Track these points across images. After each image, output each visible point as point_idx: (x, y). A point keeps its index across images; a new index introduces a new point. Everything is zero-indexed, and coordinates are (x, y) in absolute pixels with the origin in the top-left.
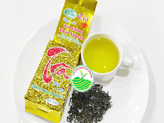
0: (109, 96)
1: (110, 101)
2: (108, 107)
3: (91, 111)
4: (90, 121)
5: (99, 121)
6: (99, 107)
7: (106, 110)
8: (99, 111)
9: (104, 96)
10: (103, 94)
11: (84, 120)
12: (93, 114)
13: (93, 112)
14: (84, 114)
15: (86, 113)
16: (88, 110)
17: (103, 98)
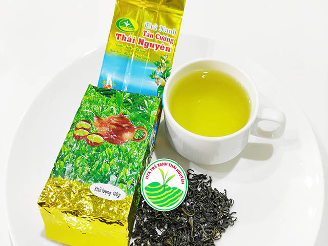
0: (229, 199)
1: (232, 210)
2: (227, 223)
3: (186, 232)
6: (204, 223)
7: (222, 230)
8: (207, 230)
9: (217, 198)
10: (213, 193)
12: (191, 239)
13: (190, 235)
14: (168, 238)
15: (174, 235)
16: (180, 230)
17: (214, 202)
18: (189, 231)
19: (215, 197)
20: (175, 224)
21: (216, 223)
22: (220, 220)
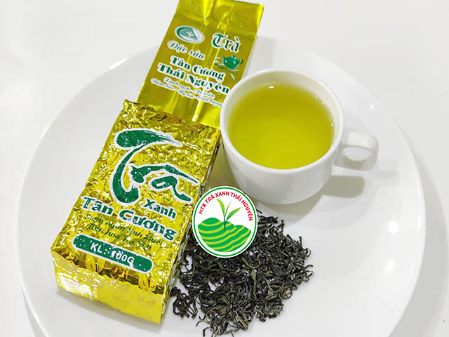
0: (305, 248)
1: (307, 263)
2: (300, 278)
3: (247, 287)
4: (244, 315)
5: (270, 317)
6: (271, 278)
7: (294, 286)
8: (274, 286)
9: (289, 247)
10: (285, 241)
11: (223, 311)
12: (252, 296)
13: (252, 292)
14: (223, 294)
15: (232, 291)
16: (239, 285)
17: (285, 252)
18: (251, 286)
19: (286, 245)
20: (234, 278)
21: (285, 278)
22: (291, 273)
